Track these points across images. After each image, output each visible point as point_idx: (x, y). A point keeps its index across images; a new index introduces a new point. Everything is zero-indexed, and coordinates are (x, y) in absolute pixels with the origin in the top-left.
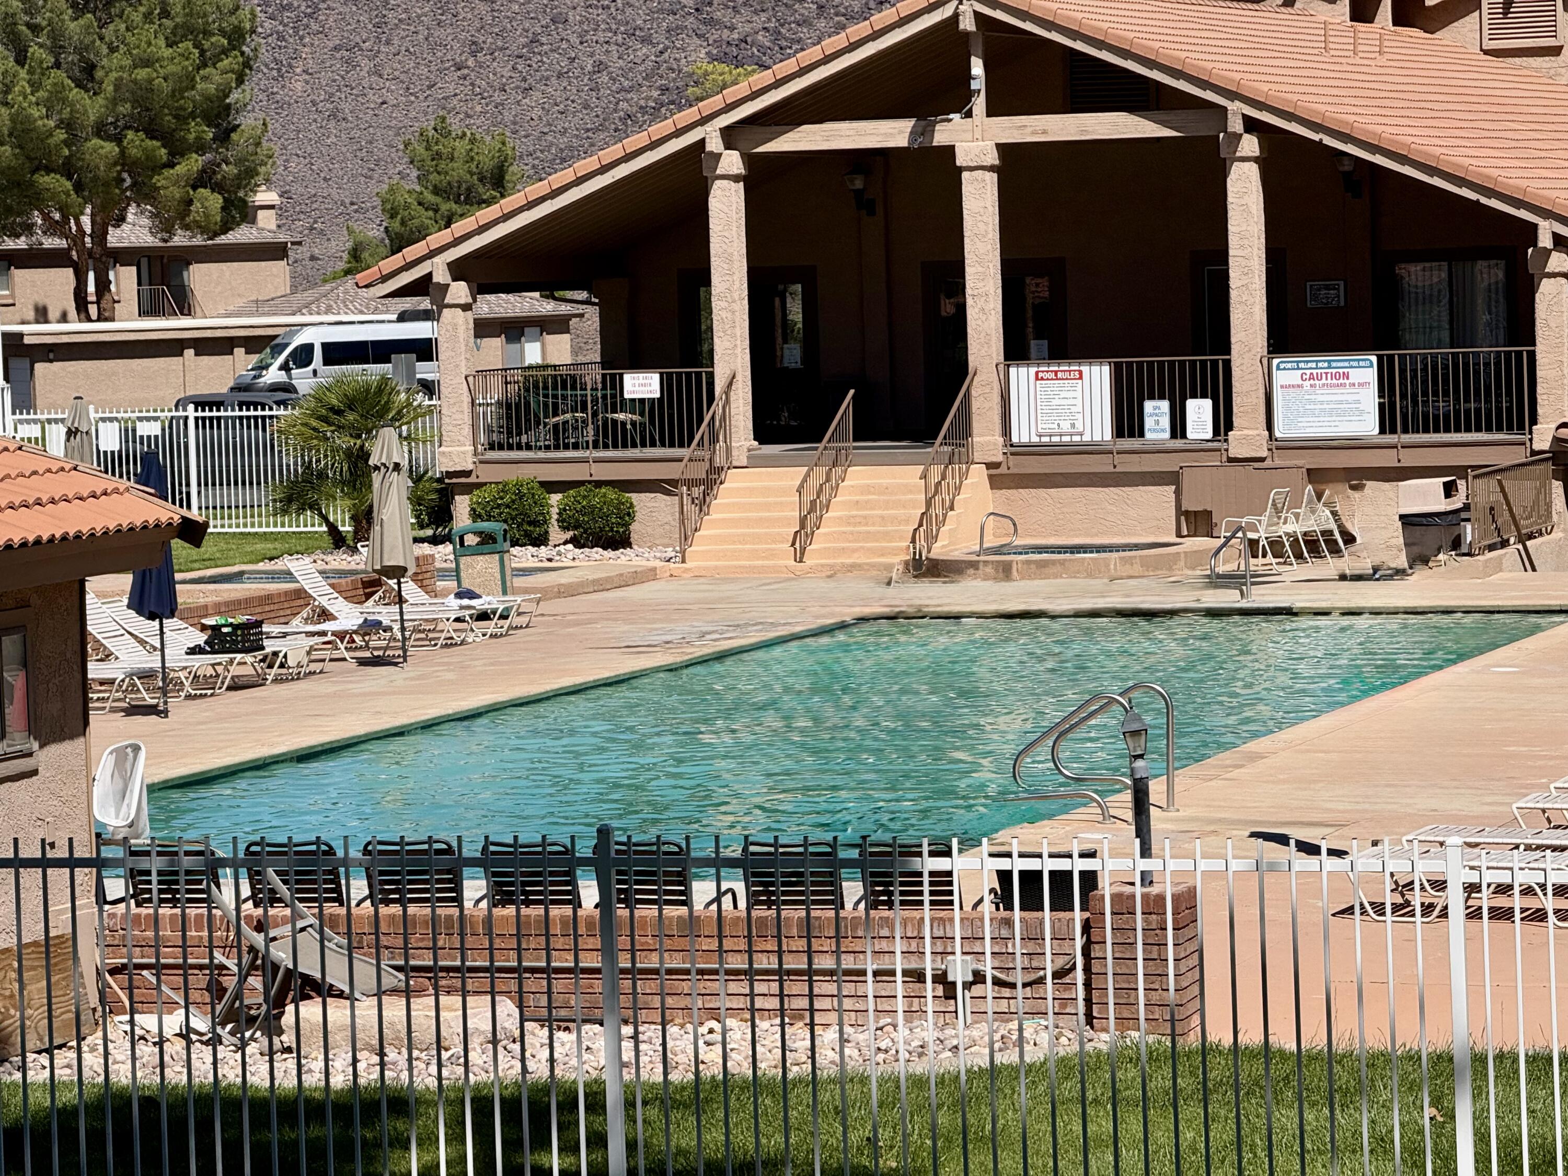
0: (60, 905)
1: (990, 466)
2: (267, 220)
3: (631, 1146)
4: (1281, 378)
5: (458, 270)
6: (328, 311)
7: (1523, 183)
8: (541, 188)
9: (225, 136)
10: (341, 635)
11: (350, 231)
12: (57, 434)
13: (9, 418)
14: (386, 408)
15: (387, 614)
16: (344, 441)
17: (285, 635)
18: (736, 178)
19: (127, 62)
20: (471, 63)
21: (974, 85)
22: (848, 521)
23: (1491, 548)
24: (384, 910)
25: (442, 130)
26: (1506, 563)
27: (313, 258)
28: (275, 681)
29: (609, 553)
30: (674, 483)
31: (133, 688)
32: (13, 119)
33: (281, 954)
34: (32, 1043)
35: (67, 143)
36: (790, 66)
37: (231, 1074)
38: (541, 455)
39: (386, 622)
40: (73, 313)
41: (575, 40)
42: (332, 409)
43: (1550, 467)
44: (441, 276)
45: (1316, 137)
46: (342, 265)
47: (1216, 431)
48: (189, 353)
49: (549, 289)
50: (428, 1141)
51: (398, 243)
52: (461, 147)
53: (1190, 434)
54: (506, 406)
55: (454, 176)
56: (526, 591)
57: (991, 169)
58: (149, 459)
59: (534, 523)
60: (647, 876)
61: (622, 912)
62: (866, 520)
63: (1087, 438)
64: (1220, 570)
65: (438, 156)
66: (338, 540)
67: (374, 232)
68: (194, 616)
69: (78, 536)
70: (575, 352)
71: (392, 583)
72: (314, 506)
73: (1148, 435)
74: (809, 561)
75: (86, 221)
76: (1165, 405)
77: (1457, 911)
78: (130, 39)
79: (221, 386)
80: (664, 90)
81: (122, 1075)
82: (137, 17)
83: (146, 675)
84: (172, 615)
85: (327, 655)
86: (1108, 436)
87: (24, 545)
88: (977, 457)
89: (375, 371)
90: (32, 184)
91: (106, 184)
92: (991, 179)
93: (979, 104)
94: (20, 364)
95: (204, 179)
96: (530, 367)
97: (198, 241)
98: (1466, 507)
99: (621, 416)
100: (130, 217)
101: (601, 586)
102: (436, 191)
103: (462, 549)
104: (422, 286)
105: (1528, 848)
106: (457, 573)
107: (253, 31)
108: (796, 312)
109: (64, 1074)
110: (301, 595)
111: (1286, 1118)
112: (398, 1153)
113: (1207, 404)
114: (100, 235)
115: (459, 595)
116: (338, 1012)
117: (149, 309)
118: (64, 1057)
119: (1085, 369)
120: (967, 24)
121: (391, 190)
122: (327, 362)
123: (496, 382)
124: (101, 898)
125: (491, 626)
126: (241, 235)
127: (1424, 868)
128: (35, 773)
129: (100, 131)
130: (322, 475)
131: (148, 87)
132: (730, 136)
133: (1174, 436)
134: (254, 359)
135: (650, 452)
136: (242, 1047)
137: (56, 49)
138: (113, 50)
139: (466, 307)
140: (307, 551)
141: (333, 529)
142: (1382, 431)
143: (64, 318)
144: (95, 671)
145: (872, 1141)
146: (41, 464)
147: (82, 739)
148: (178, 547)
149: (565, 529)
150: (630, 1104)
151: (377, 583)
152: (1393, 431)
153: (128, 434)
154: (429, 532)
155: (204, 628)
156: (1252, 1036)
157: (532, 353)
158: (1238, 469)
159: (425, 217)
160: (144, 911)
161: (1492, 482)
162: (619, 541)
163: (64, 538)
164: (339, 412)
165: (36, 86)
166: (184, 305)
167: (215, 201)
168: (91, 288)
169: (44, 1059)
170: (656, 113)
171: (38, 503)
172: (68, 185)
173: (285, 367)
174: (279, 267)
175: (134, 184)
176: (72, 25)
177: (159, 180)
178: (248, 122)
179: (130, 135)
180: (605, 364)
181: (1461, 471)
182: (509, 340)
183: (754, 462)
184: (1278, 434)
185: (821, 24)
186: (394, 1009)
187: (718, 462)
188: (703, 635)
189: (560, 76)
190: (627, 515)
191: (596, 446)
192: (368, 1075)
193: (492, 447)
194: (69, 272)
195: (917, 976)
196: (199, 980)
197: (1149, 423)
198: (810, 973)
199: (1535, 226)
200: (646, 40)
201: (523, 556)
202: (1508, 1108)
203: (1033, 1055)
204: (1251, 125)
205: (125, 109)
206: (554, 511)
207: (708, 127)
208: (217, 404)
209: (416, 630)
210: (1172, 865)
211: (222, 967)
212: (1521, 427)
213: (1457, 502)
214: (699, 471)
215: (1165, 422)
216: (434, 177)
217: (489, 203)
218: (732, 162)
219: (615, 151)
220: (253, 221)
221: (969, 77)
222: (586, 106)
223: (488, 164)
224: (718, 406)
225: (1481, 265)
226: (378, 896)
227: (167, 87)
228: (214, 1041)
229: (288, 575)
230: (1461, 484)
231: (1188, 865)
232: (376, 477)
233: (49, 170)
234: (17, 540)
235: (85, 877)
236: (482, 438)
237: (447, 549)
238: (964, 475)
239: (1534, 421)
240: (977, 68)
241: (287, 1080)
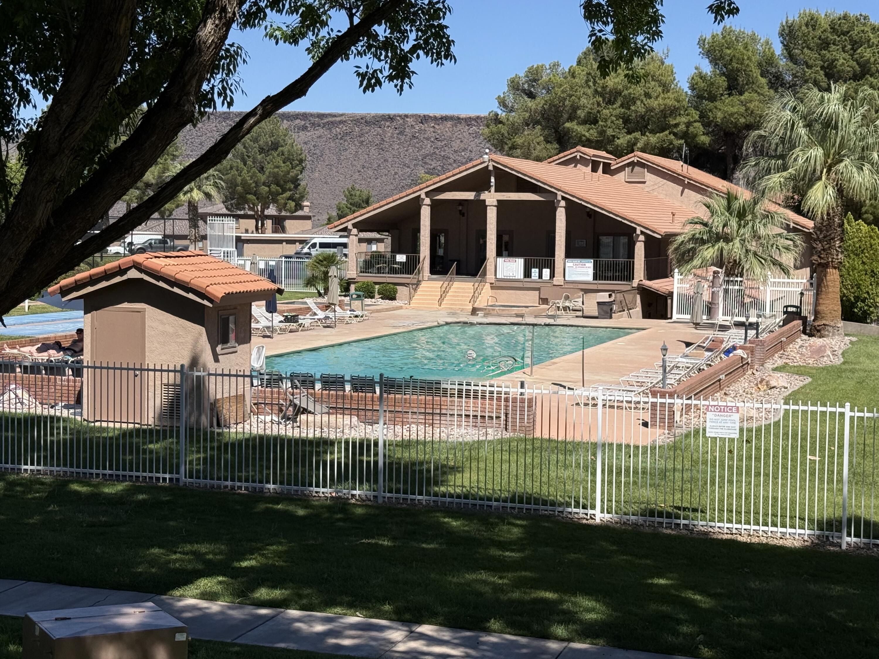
0: (240, 387)
1: (491, 284)
2: (306, 209)
3: (385, 456)
4: (568, 265)
5: (355, 226)
6: (321, 234)
7: (633, 217)
8: (377, 205)
9: (297, 186)
10: (319, 320)
11: (328, 213)
12: (248, 263)
13: (236, 258)
14: (334, 261)
15: (331, 315)
16: (323, 269)
17: (304, 319)
18: (428, 205)
19: (272, 167)
20: (362, 171)
21: (492, 184)
22: (453, 296)
23: (620, 311)
24: (324, 392)
25: (353, 189)
26: (624, 316)
27: (318, 220)
28: (301, 331)
29: (390, 302)
30: (408, 284)
31: (264, 331)
32: (242, 180)
33: (297, 402)
34: (233, 421)
35: (255, 187)
36: (444, 177)
37: (282, 432)
38: (374, 275)
39: (331, 317)
40: (255, 232)
41: (390, 166)
42: (320, 260)
43: (637, 291)
44: (350, 227)
45: (580, 202)
46: (326, 222)
47: (550, 277)
48: (284, 243)
49: (378, 232)
50: (332, 453)
51: (340, 217)
52: (358, 193)
53: (543, 278)
54: (365, 261)
55: (356, 200)
56: (368, 310)
57: (495, 206)
58: (272, 271)
59: (371, 293)
60: (392, 386)
61: (385, 395)
62: (458, 296)
63: (516, 278)
64: (550, 314)
65: (351, 195)
66: (320, 295)
67: (334, 214)
68: (281, 313)
69: (250, 291)
70: (385, 247)
71: (333, 306)
72: (314, 286)
73: (533, 278)
74: (442, 306)
75: (259, 207)
76: (537, 270)
77: (600, 406)
78: (274, 160)
79: (292, 253)
80: (412, 180)
81: (254, 431)
82: (275, 155)
83: (268, 328)
84: (275, 312)
85: (315, 324)
86: (522, 277)
87: (236, 293)
88: (488, 281)
89: (332, 250)
90: (246, 197)
91: (265, 198)
92: (495, 209)
93: (493, 189)
94: (240, 244)
95: (291, 198)
96: (373, 252)
97: (288, 214)
98: (614, 301)
99: (395, 266)
100: (271, 207)
101: (387, 310)
102: (351, 204)
103: (352, 299)
104: (345, 229)
105: (623, 390)
106: (350, 305)
107: (305, 160)
108: (442, 239)
109: (240, 430)
110: (309, 308)
111: (554, 457)
112: (325, 455)
113: (548, 270)
114: (263, 211)
115: (350, 311)
116: (311, 417)
117: (275, 231)
118: (240, 426)
119: (517, 260)
120: (491, 168)
121: (339, 203)
122: (320, 247)
123: (363, 256)
124: (252, 385)
125: (358, 319)
126: (299, 213)
127: (593, 394)
128: (236, 352)
129: (264, 184)
130: (316, 277)
131: (278, 173)
132: (427, 194)
133: (539, 278)
134: (301, 245)
135: (402, 276)
136: (286, 426)
137: (254, 162)
138: (268, 163)
139: (356, 235)
140: (312, 297)
141: (319, 292)
142: (594, 280)
143: (252, 233)
144: (253, 325)
145: (447, 458)
146: (242, 272)
147: (249, 344)
148: (278, 295)
149: (379, 294)
150: (385, 445)
151: (329, 307)
152: (596, 280)
153: (267, 264)
154: (344, 294)
155: (284, 316)
156: (546, 436)
157: (374, 248)
158: (555, 288)
159: (348, 211)
160: (263, 389)
161: (621, 294)
162: (393, 298)
163: (247, 292)
164: (322, 261)
165: (248, 172)
166: (284, 231)
167: (293, 204)
168: (260, 225)
169: (235, 426)
170: (410, 187)
171: (241, 282)
172: (255, 198)
173: (309, 248)
174: (309, 222)
175: (272, 199)
176: (259, 156)
177: (278, 198)
178: (303, 183)
179: (273, 185)
180: (392, 252)
181: (613, 291)
182: (368, 244)
183: (429, 279)
184: (566, 279)
185: (455, 165)
186: (325, 418)
187: (420, 279)
188: (413, 324)
189: (385, 175)
190: (395, 292)
191: (388, 273)
192: (318, 435)
193: (361, 272)
194: (254, 221)
195: (467, 416)
196: (276, 408)
197: (533, 274)
198: (433, 414)
199: (636, 228)
200: (408, 167)
201: (368, 301)
202: (611, 458)
203: (490, 438)
204: (563, 198)
205: (271, 179)
206: (377, 290)
207: (422, 192)
208: (290, 257)
209: (339, 319)
210: (528, 391)
211: (282, 405)
212: (630, 280)
213: (612, 299)
214: (415, 281)
215: (537, 275)
216: (350, 201)
217: (364, 208)
218: (427, 201)
219: (397, 197)
220: (303, 210)
221: (490, 182)
222: (392, 183)
223: (365, 198)
224: (421, 264)
225: (622, 237)
226: (324, 388)
227: (282, 174)
228: (279, 423)
229: (306, 303)
230: (613, 295)
231: (531, 391)
232: (330, 279)
233: (250, 194)
234: (234, 292)
235: (248, 380)
236: (359, 269)
237: (348, 298)
238: (484, 286)
239: (633, 279)
240: (493, 180)
241: (296, 434)
